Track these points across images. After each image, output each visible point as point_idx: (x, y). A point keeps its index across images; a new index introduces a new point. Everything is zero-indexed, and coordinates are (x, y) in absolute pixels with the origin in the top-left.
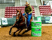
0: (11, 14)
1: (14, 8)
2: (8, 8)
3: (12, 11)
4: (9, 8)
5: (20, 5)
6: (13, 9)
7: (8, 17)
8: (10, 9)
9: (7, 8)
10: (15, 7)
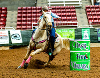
0: (29, 23)
1: (36, 9)
2: (24, 9)
3: (31, 17)
4: (26, 9)
5: (48, 4)
6: (33, 11)
7: (23, 29)
8: (28, 11)
9: (21, 9)
10: (38, 8)
